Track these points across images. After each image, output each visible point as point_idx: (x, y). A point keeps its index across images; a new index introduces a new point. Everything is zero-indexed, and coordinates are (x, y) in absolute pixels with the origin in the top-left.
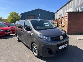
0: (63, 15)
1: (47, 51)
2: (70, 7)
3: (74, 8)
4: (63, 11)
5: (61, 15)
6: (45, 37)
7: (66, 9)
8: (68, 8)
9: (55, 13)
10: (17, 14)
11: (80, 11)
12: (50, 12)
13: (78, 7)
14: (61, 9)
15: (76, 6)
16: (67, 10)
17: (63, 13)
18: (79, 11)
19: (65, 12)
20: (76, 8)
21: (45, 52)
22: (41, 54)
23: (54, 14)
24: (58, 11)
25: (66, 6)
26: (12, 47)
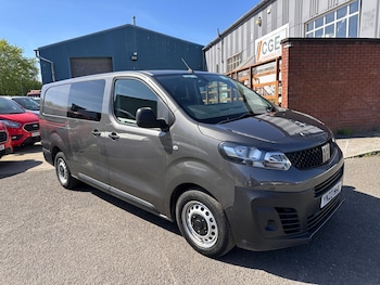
0: (249, 54)
1: (278, 221)
2: (280, 21)
3: (297, 24)
4: (245, 39)
5: (239, 56)
6: (263, 156)
7: (260, 29)
8: (269, 26)
9: (208, 49)
10: (14, 52)
11: (327, 36)
12: (186, 43)
13: (318, 20)
14: (235, 27)
15: (306, 17)
16: (264, 33)
17: (245, 47)
18: (323, 36)
19: (257, 41)
20: (308, 25)
21: (267, 229)
22: (244, 241)
23: (205, 51)
24: (221, 37)
25: (260, 14)
26: (50, 222)
